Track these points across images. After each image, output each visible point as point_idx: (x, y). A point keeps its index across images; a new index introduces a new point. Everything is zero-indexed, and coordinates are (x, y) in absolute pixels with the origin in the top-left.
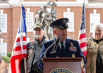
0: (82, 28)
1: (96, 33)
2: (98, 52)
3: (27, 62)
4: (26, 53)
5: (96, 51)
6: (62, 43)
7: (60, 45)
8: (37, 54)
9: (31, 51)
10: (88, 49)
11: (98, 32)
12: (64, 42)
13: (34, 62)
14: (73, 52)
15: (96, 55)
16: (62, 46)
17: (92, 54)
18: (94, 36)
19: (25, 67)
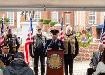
0: (62, 30)
1: (68, 32)
2: (69, 41)
3: (33, 46)
4: (32, 41)
5: (68, 41)
6: (55, 41)
7: (54, 42)
8: (38, 42)
9: (35, 40)
10: (64, 40)
11: (69, 31)
12: (56, 41)
13: (37, 46)
14: (60, 46)
15: (68, 43)
16: (55, 42)
17: (66, 42)
18: (67, 33)
19: (32, 48)
